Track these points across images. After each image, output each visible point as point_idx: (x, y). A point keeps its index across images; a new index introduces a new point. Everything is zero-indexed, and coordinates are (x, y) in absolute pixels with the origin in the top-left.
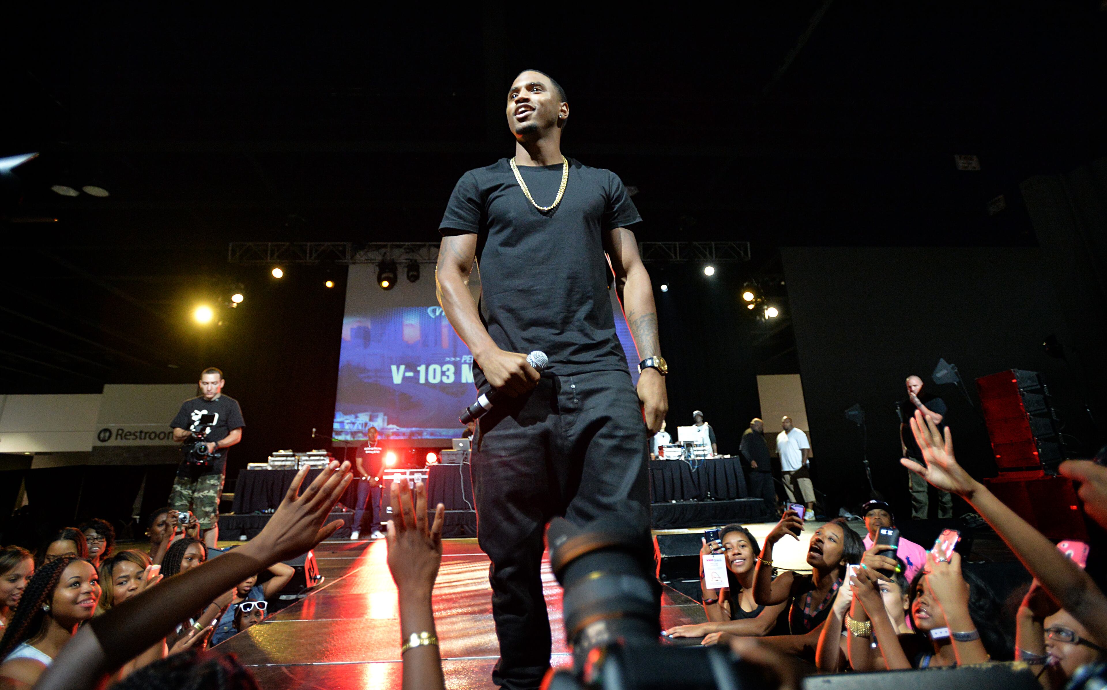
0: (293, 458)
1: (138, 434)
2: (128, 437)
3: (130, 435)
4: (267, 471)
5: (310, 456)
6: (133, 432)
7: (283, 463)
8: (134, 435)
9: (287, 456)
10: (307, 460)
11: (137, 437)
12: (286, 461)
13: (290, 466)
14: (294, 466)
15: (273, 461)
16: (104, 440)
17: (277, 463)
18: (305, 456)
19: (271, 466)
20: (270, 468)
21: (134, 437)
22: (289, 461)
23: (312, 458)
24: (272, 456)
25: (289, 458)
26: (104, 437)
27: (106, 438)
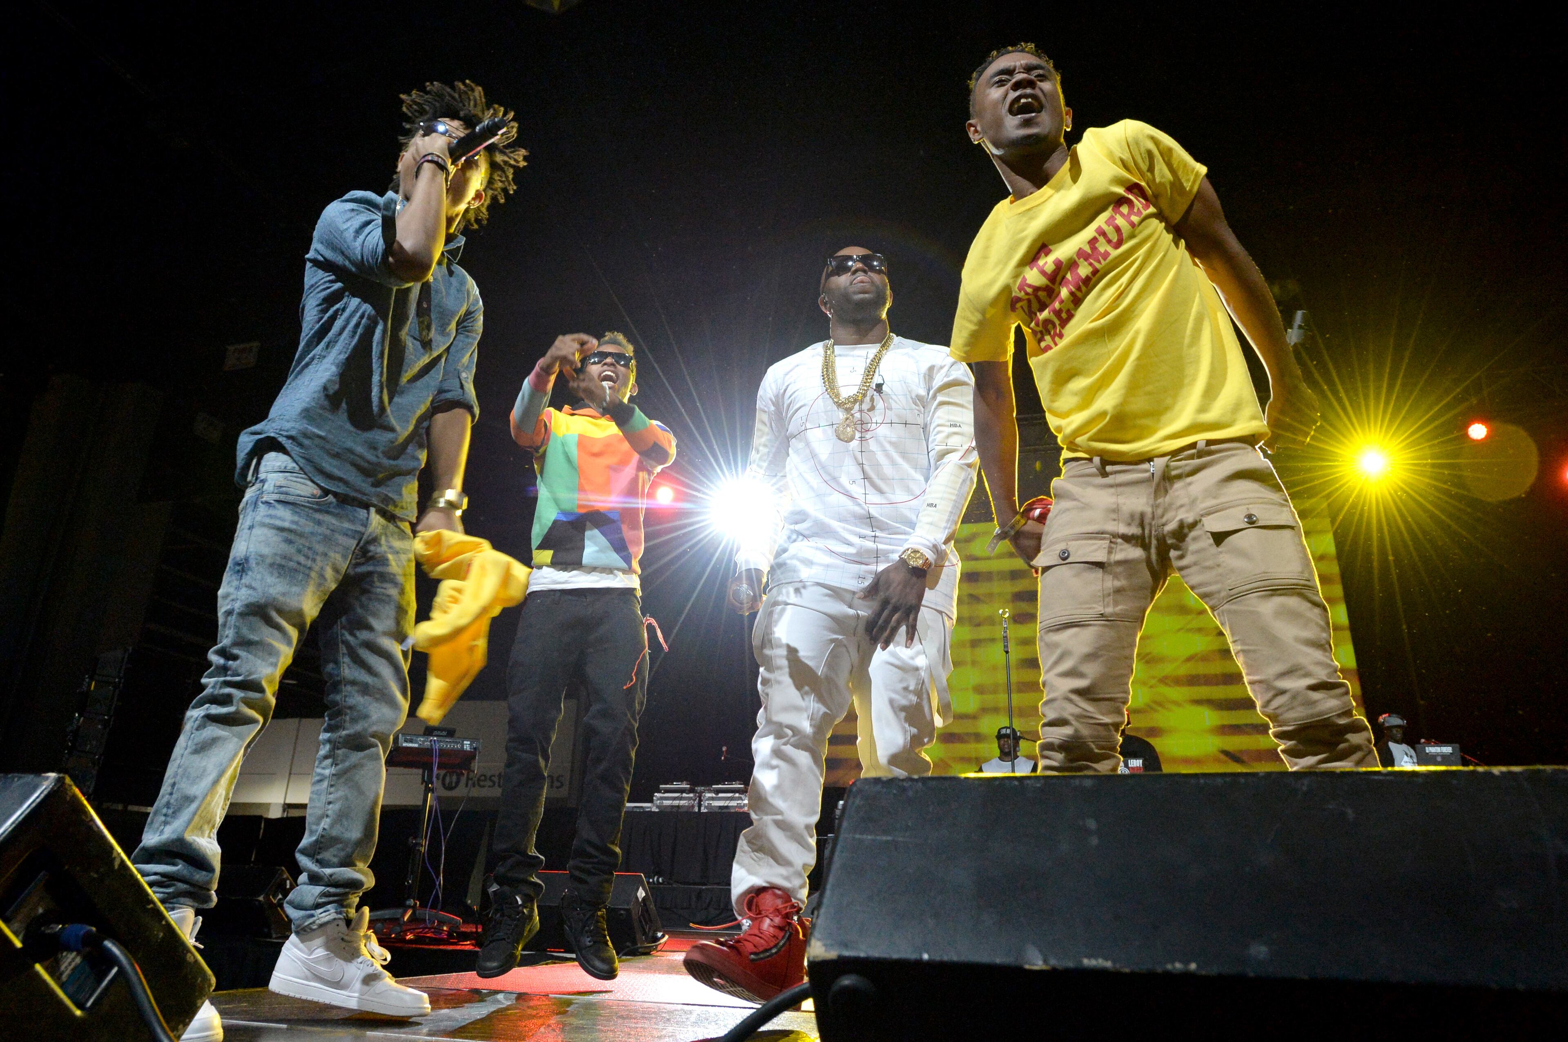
0: (691, 795)
1: (496, 779)
2: (482, 783)
3: (485, 780)
4: (651, 813)
5: (718, 791)
6: (489, 774)
7: (676, 803)
8: (490, 780)
9: (682, 791)
10: (713, 799)
11: (494, 783)
12: (681, 799)
13: (689, 807)
14: (693, 806)
15: (662, 798)
16: (450, 788)
17: (667, 803)
18: (710, 791)
19: (658, 807)
20: (655, 809)
21: (490, 784)
22: (685, 799)
23: (721, 795)
24: (659, 792)
25: (684, 795)
26: (451, 782)
27: (454, 785)
